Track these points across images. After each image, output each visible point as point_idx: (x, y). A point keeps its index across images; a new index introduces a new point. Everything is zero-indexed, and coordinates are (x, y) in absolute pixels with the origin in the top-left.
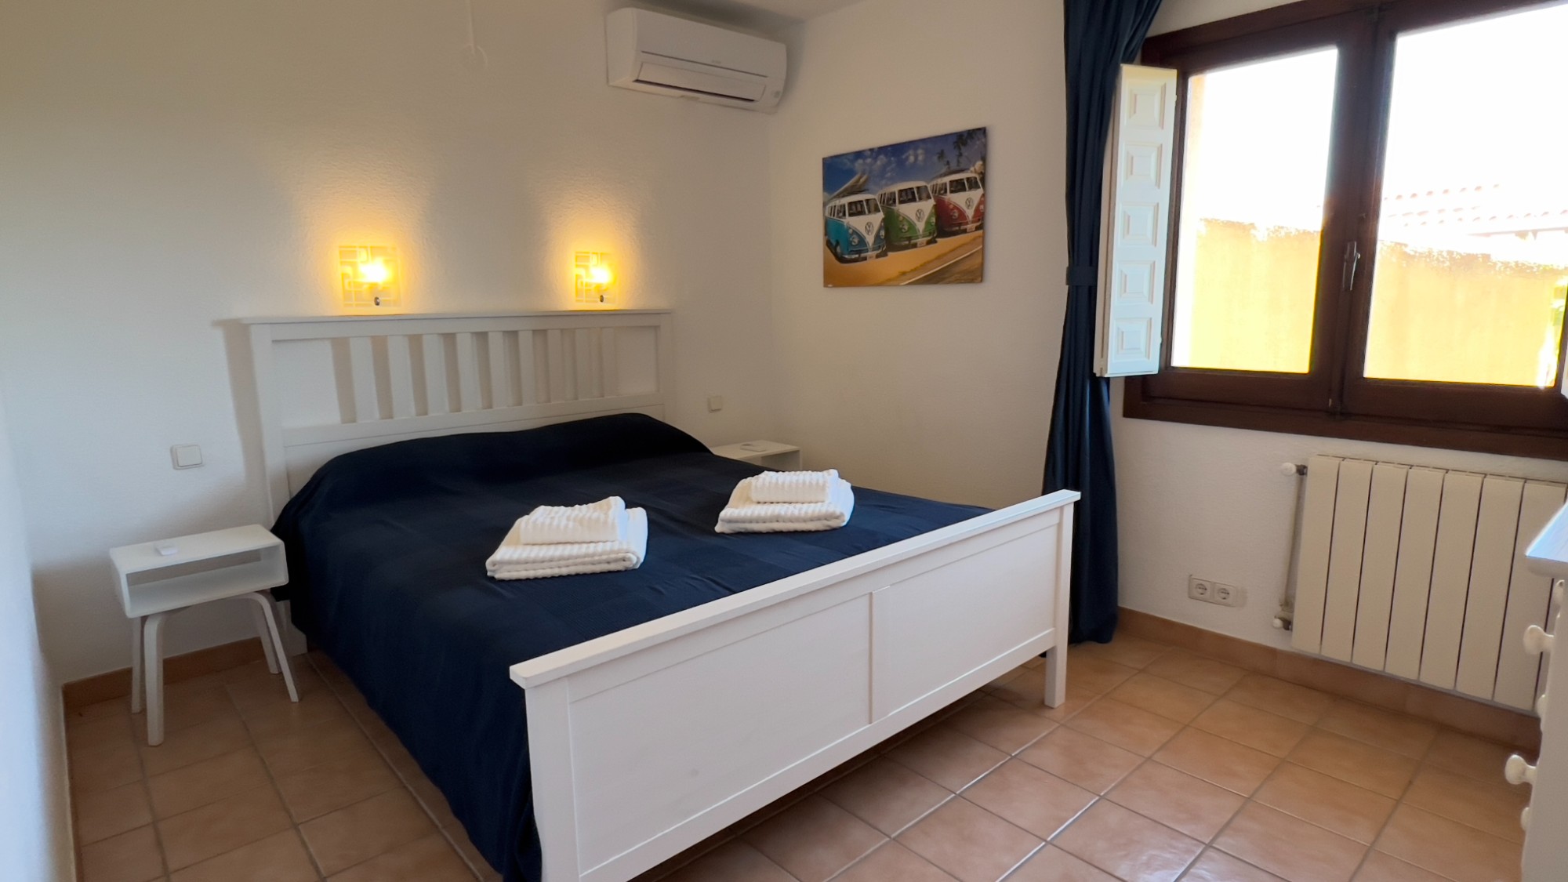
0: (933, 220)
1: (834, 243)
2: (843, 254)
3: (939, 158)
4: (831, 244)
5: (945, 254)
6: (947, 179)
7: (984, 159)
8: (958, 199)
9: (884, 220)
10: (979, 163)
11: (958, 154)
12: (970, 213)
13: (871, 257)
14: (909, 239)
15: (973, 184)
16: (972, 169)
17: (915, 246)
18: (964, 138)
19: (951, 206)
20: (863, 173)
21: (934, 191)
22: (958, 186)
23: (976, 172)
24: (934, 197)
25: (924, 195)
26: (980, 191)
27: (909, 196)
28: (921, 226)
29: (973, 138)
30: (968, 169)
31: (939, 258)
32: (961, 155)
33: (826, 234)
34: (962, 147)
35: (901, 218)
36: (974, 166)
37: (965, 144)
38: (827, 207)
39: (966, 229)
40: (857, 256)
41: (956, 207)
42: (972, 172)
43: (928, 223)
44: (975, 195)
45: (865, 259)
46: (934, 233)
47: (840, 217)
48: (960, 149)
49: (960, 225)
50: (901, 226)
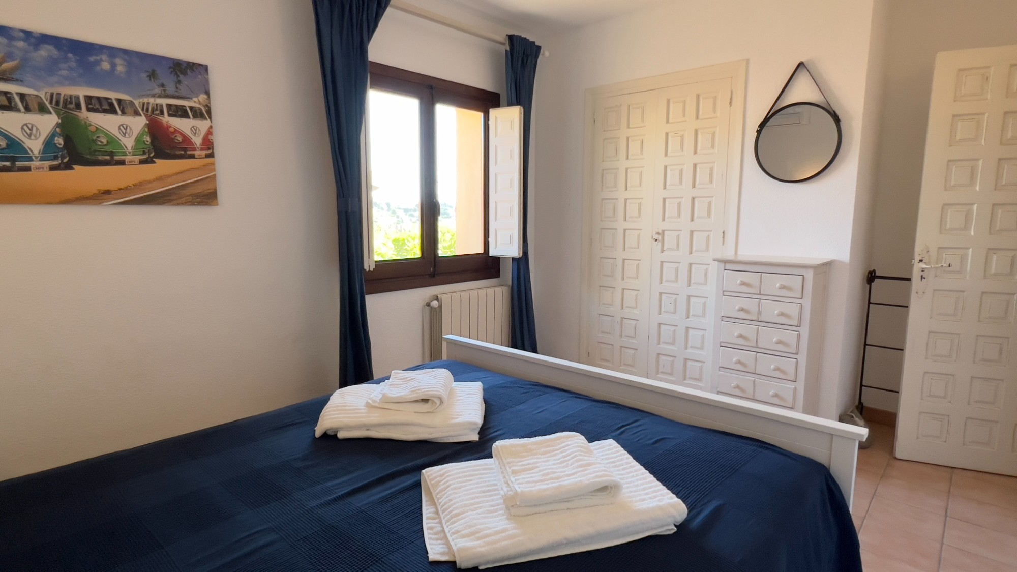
0: (147, 138)
3: (150, 77)
5: (169, 176)
6: (162, 101)
7: (207, 93)
8: (180, 124)
10: (202, 96)
11: (175, 80)
12: (197, 141)
13: (39, 168)
15: (197, 113)
16: (194, 99)
17: (121, 163)
18: (180, 67)
19: (172, 130)
21: (145, 109)
22: (178, 111)
23: (200, 103)
24: (145, 115)
26: (206, 122)
28: (128, 142)
29: (194, 71)
30: (190, 98)
31: (159, 179)
34: (180, 75)
35: (93, 128)
36: (196, 96)
37: (183, 72)
39: (191, 155)
40: (7, 163)
41: (178, 132)
42: (195, 102)
43: (138, 140)
44: (201, 124)
45: (25, 169)
46: (149, 152)
48: (177, 75)
49: (182, 149)
50: (93, 137)
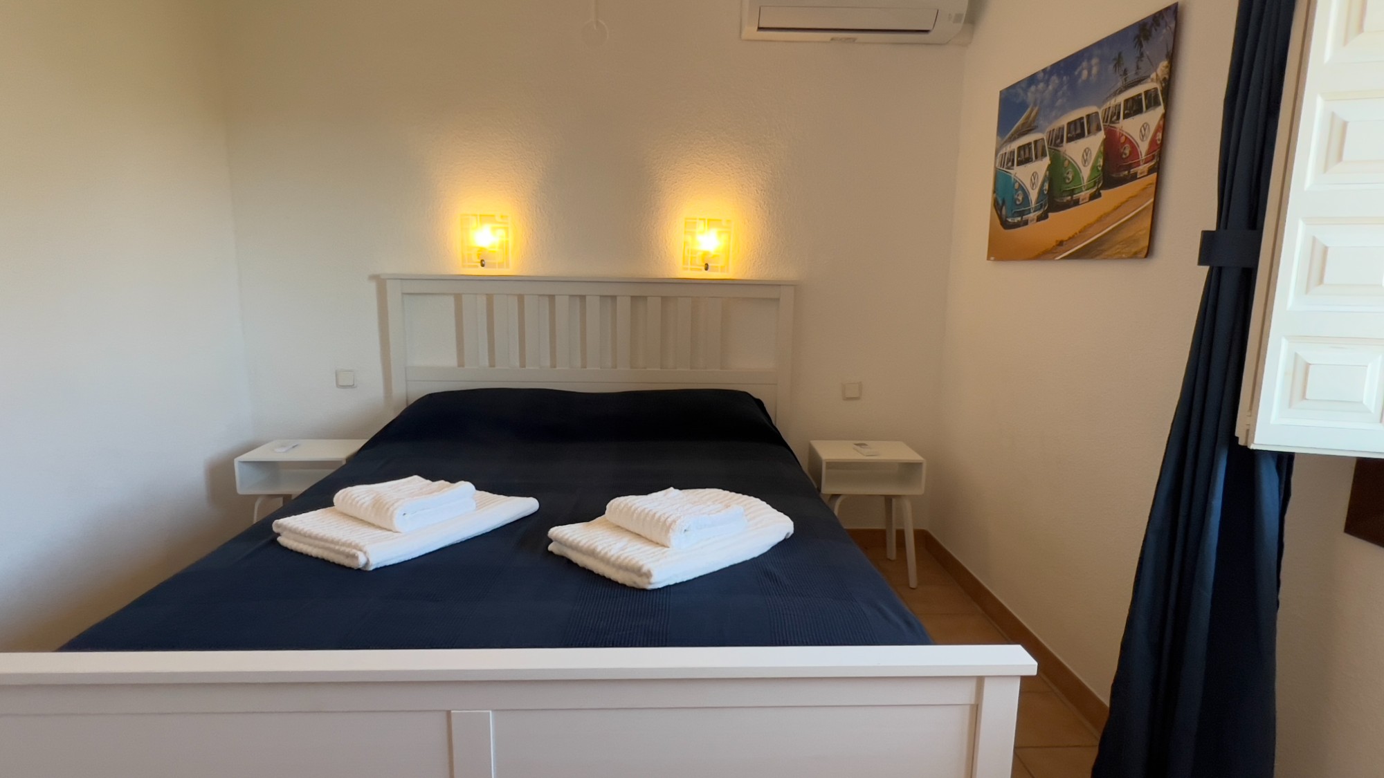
0: (1101, 162)
1: (1000, 202)
2: (1007, 217)
3: (1115, 66)
4: (998, 204)
5: (1107, 215)
6: (1121, 99)
7: (1172, 57)
8: (1131, 127)
9: (1050, 168)
10: (1163, 65)
11: (1138, 54)
12: (1143, 147)
13: (1032, 220)
14: (1072, 192)
15: (1151, 100)
16: (1153, 76)
17: (1076, 203)
18: (1148, 27)
19: (1123, 140)
20: (1035, 105)
21: (1105, 120)
22: (1134, 107)
23: (1159, 80)
24: (1105, 129)
25: (1094, 127)
26: (1160, 110)
27: (1078, 131)
28: (1086, 172)
29: (1158, 25)
30: (1149, 76)
31: (1100, 220)
32: (1142, 55)
33: (995, 192)
34: (1144, 43)
35: (1066, 162)
36: (1155, 70)
37: (1147, 38)
38: (999, 156)
39: (1136, 174)
40: (1019, 219)
41: (1128, 141)
42: (1152, 80)
43: (1094, 168)
44: (1153, 117)
45: (1026, 223)
46: (1099, 183)
47: (1009, 168)
48: (1141, 46)
49: (1130, 167)
50: (1065, 175)
